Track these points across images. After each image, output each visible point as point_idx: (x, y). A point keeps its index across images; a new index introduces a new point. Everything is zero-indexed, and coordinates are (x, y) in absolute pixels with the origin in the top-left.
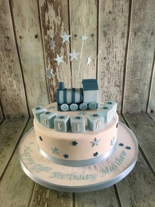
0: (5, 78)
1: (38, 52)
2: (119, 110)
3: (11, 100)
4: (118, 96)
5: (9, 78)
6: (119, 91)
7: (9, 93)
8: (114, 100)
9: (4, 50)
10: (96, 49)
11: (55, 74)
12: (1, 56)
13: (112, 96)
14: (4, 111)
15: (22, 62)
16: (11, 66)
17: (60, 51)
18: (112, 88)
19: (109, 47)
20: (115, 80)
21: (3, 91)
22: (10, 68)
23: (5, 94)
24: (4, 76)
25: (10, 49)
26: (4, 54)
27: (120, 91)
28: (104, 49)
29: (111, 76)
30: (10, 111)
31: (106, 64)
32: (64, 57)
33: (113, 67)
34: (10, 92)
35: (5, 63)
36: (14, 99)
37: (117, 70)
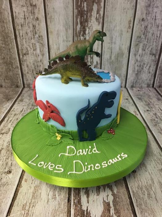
0: (27, 40)
1: (67, 9)
2: (151, 82)
3: (33, 66)
4: (152, 66)
5: (33, 40)
6: (153, 61)
7: (31, 58)
8: (147, 70)
9: (29, 4)
10: (134, 7)
11: (84, 37)
12: (25, 12)
13: (145, 66)
14: (24, 80)
15: (48, 20)
16: (35, 26)
17: (93, 9)
18: (146, 56)
19: (149, 6)
20: (151, 47)
21: (25, 56)
22: (35, 27)
23: (26, 59)
24: (26, 37)
25: (36, 4)
26: (28, 10)
27: (155, 61)
28: (144, 8)
29: (147, 42)
30: (31, 80)
31: (144, 27)
32: (96, 16)
33: (152, 32)
34: (32, 56)
35: (29, 21)
36: (36, 65)
37: (156, 36)
